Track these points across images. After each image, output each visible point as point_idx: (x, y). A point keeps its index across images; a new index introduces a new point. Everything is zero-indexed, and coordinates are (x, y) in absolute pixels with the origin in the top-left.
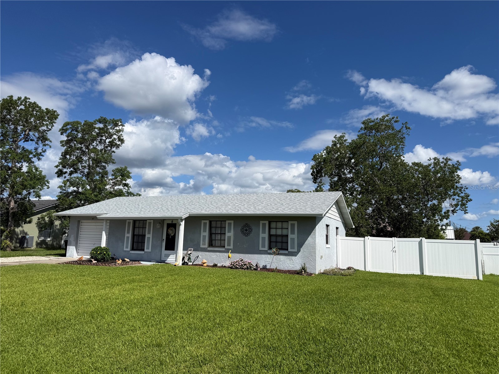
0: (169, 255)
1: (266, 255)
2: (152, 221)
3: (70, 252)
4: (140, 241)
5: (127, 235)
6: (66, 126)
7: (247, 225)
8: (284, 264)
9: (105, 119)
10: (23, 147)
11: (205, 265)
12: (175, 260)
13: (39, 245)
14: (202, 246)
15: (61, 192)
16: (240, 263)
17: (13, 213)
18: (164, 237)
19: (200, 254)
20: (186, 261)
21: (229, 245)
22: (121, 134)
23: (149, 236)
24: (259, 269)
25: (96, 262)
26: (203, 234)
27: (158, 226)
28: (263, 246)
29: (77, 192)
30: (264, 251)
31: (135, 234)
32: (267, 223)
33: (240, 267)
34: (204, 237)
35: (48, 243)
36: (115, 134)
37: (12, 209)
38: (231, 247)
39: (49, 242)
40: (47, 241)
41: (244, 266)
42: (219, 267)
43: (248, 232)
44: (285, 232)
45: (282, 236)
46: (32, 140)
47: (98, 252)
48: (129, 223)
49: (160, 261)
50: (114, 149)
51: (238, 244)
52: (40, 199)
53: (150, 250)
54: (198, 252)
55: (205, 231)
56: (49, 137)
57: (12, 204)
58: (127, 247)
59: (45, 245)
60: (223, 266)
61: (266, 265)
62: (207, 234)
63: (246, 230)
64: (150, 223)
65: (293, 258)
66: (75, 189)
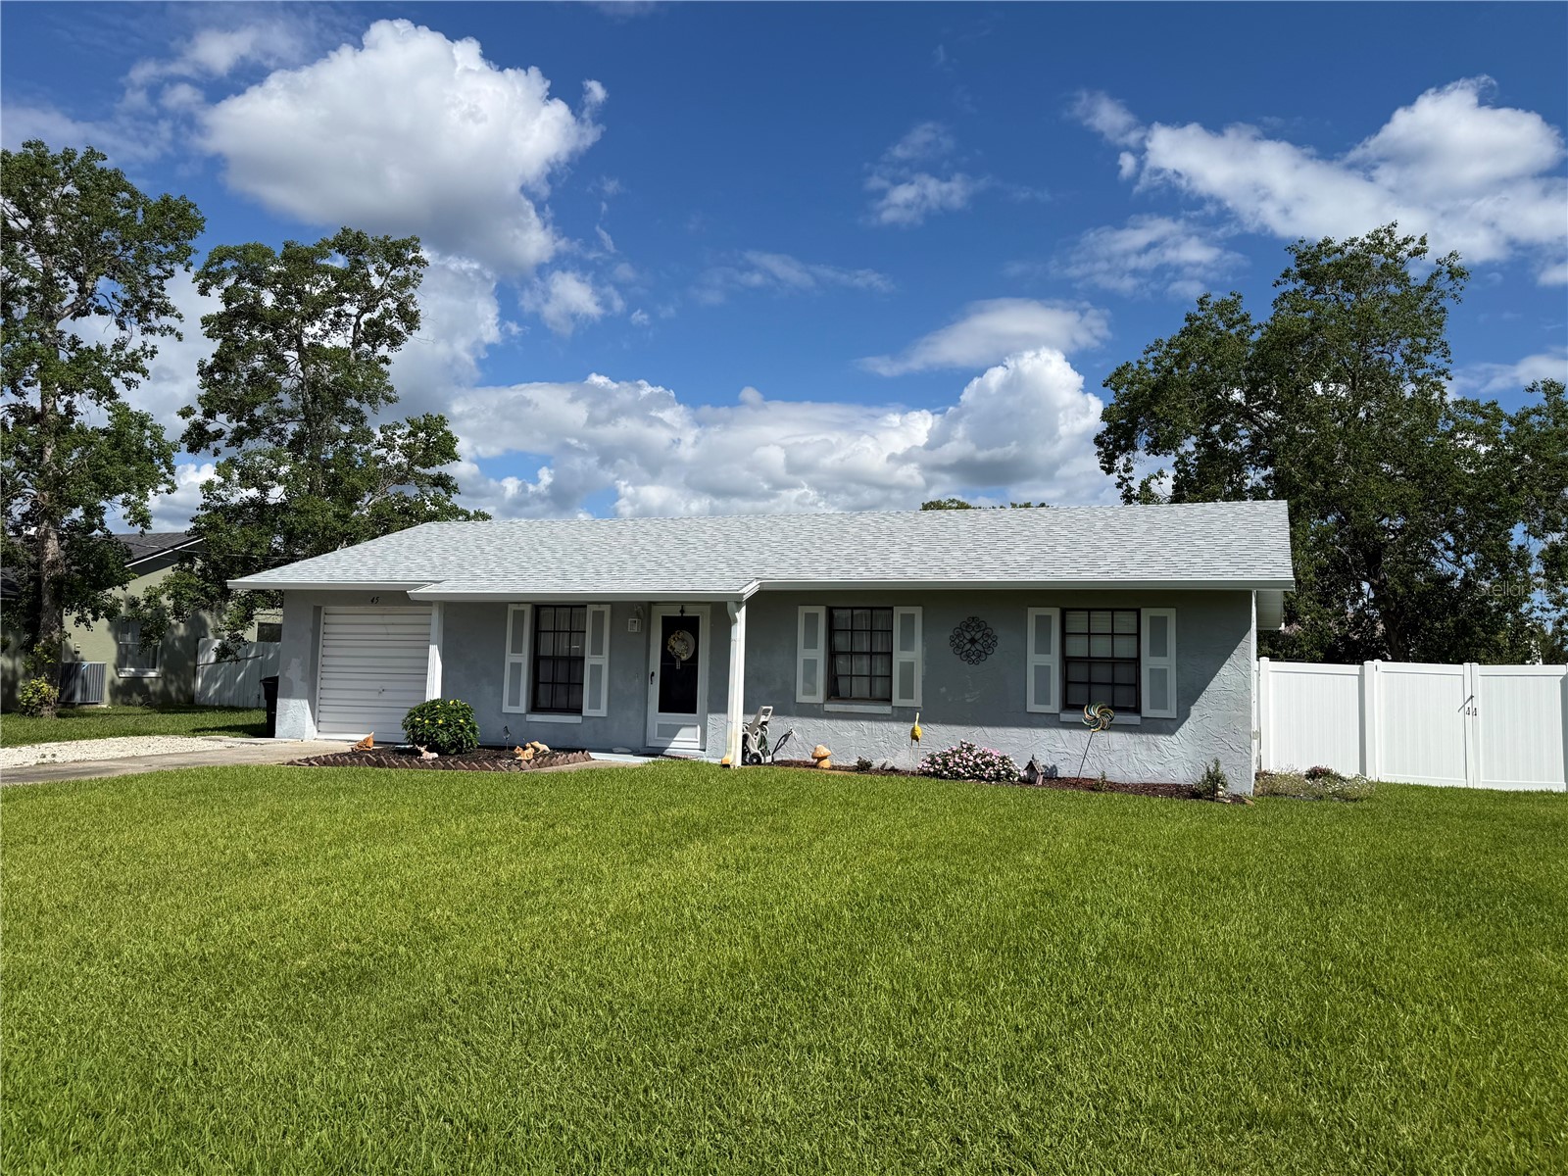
0: (678, 728)
1: (1053, 732)
2: (607, 609)
3: (290, 720)
4: (561, 677)
5: (511, 658)
6: (222, 260)
7: (972, 623)
8: (1125, 762)
9: (358, 237)
10: (73, 337)
11: (826, 763)
12: (698, 746)
13: (124, 692)
14: (801, 698)
15: (205, 507)
16: (967, 760)
17: (58, 581)
18: (656, 666)
19: (795, 725)
20: (754, 750)
21: (907, 692)
22: (412, 296)
23: (597, 661)
24: (1040, 780)
25: (436, 755)
26: (803, 654)
27: (634, 627)
28: (1043, 697)
29: (259, 505)
30: (1044, 717)
31: (542, 653)
32: (1055, 614)
33: (968, 772)
34: (811, 665)
35: (151, 688)
36: (391, 295)
37: (53, 565)
38: (917, 701)
39: (151, 682)
40: (146, 681)
41: (984, 770)
42: (877, 771)
43: (980, 648)
44: (1124, 648)
45: (1113, 662)
46: (101, 311)
47: (440, 722)
48: (518, 615)
49: (642, 751)
50: (383, 350)
51: (943, 690)
52: (146, 531)
53: (603, 712)
54: (788, 719)
55: (811, 643)
56: (172, 302)
57: (52, 547)
58: (514, 702)
59: (140, 695)
60: (888, 767)
61: (1054, 766)
62: (819, 654)
63: (973, 641)
64: (598, 617)
65: (1162, 740)
66: (253, 492)
